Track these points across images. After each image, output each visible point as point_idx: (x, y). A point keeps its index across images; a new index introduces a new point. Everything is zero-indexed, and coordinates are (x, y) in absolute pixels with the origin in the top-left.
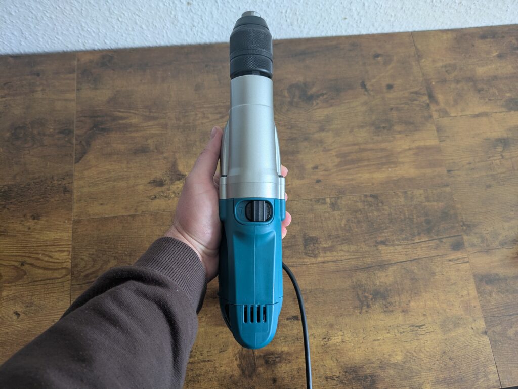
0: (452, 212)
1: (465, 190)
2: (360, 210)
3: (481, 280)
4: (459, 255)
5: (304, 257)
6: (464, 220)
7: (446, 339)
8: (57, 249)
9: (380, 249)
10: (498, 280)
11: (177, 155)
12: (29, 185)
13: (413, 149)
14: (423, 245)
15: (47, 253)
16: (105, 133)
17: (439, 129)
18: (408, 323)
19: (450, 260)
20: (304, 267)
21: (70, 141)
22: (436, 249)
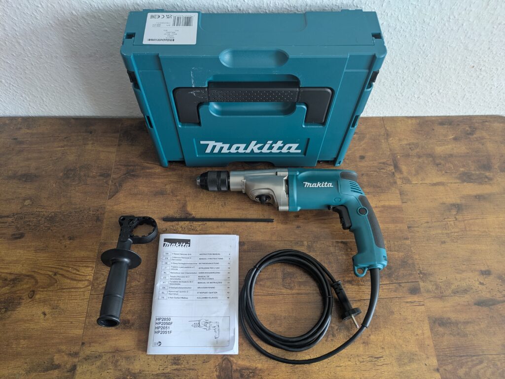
0: (410, 262)
1: (422, 244)
2: (331, 253)
3: (434, 322)
4: (415, 298)
5: (282, 287)
6: (421, 269)
7: (402, 372)
8: (84, 265)
9: (347, 287)
10: (450, 323)
11: (188, 199)
12: (71, 213)
13: (379, 207)
14: (384, 287)
15: (75, 267)
16: (135, 178)
17: (402, 193)
18: (367, 353)
19: (407, 302)
20: (281, 297)
21: (107, 183)
22: (395, 291)
